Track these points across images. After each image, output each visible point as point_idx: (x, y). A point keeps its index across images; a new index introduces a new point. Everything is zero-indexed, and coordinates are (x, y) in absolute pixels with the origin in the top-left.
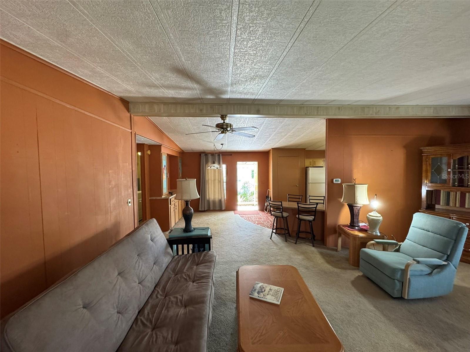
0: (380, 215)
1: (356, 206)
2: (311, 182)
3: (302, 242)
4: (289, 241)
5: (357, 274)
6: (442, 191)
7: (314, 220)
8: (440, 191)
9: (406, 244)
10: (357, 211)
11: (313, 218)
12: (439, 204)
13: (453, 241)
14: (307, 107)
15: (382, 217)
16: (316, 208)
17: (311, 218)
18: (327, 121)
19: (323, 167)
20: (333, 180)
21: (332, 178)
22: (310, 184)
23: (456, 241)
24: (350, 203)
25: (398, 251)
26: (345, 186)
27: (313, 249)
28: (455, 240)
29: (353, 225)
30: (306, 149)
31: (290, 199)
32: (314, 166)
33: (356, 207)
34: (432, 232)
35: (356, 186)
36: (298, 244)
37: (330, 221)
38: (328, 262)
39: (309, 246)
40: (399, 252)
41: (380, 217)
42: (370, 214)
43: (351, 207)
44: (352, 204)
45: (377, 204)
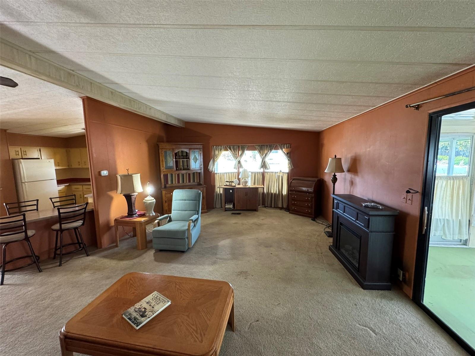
0: (153, 198)
1: (134, 195)
2: (26, 181)
3: (67, 259)
4: (45, 269)
6: (169, 174)
7: (83, 224)
8: (168, 174)
9: (174, 214)
10: (134, 200)
11: (82, 222)
12: (168, 184)
13: (198, 202)
15: (155, 200)
16: (85, 208)
17: (79, 223)
19: (39, 159)
21: (99, 171)
24: (127, 193)
25: (170, 221)
26: (122, 177)
27: (90, 258)
28: (199, 201)
29: (131, 213)
32: (23, 158)
33: (133, 196)
34: (188, 200)
35: (133, 175)
36: (63, 264)
37: (102, 219)
38: (121, 259)
39: (83, 258)
40: (172, 221)
41: (154, 200)
42: (145, 199)
43: (128, 197)
44: (130, 194)
45: (150, 189)
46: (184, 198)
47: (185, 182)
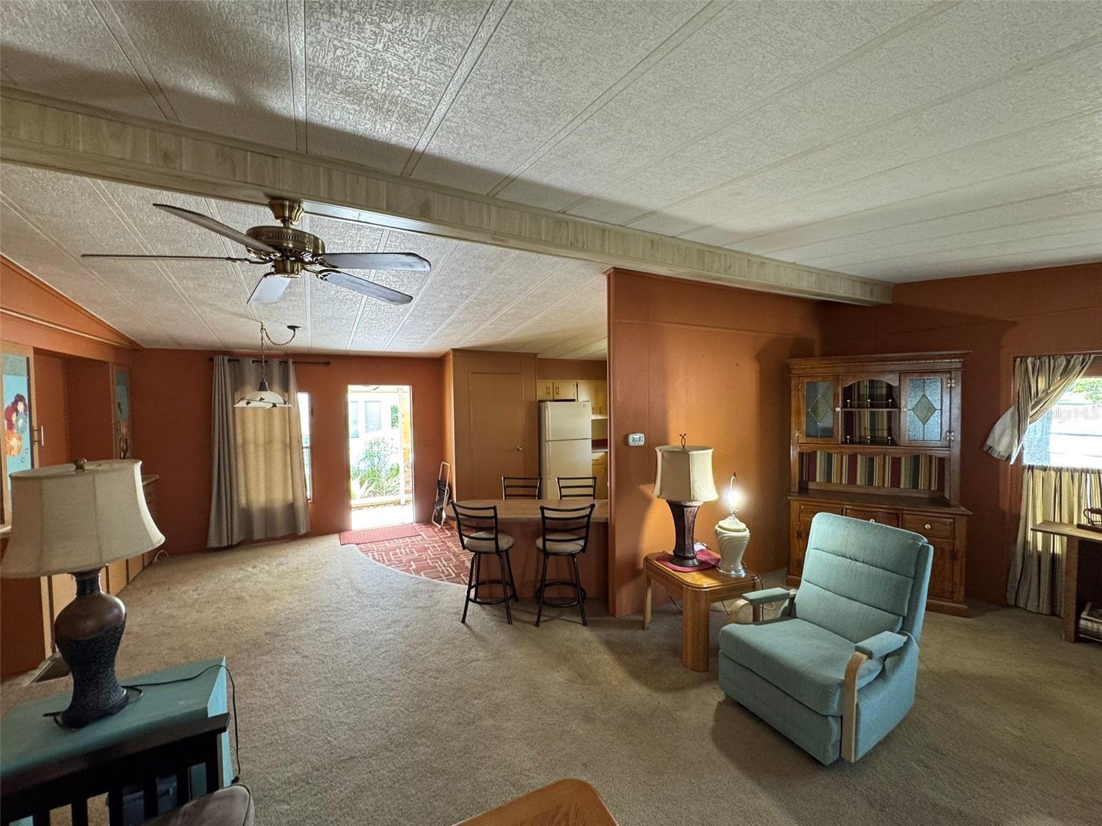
0: (743, 526)
1: (690, 507)
2: (551, 439)
3: (554, 615)
5: (713, 697)
6: (818, 453)
7: (584, 549)
8: (815, 453)
9: (805, 593)
10: (691, 519)
11: (581, 545)
13: (911, 582)
14: (575, 223)
15: (748, 531)
16: (589, 516)
17: (575, 547)
18: (612, 280)
19: (574, 400)
20: (626, 438)
21: (625, 433)
22: (550, 442)
23: (917, 579)
24: (674, 499)
25: (790, 613)
26: (665, 454)
27: (586, 633)
28: (914, 578)
29: (681, 555)
30: (538, 356)
31: (510, 491)
32: (555, 398)
33: (689, 509)
34: (863, 562)
35: (690, 453)
36: (543, 624)
37: (621, 549)
39: (573, 626)
40: (795, 617)
41: (745, 530)
42: (721, 523)
43: (678, 510)
44: (681, 502)
45: (736, 498)
46: (850, 551)
47: (876, 483)
